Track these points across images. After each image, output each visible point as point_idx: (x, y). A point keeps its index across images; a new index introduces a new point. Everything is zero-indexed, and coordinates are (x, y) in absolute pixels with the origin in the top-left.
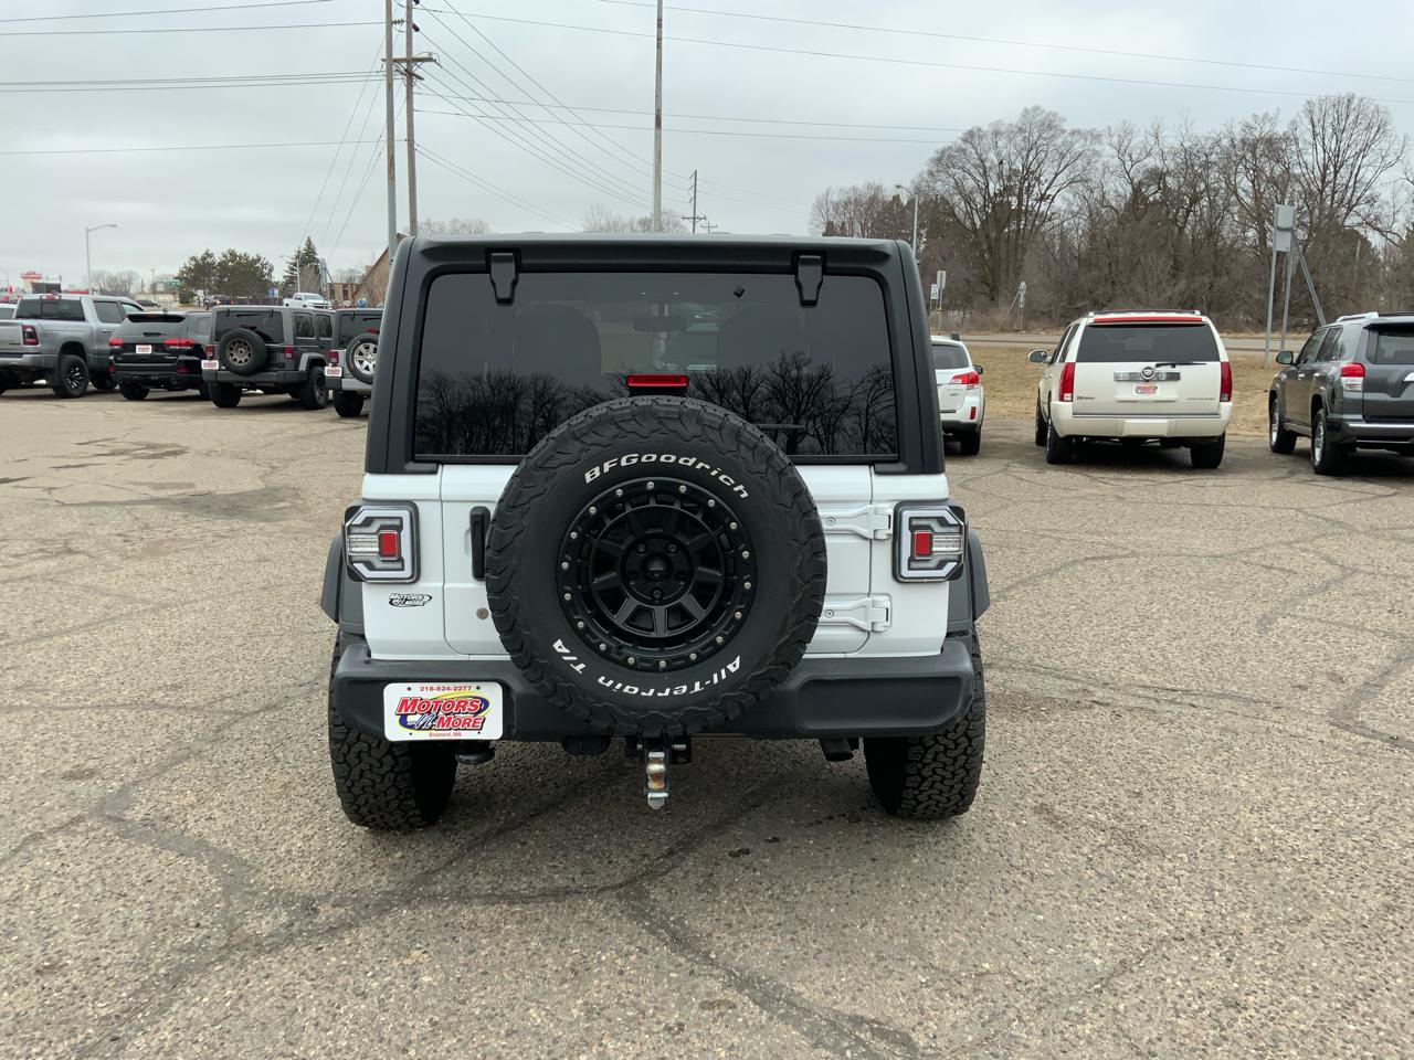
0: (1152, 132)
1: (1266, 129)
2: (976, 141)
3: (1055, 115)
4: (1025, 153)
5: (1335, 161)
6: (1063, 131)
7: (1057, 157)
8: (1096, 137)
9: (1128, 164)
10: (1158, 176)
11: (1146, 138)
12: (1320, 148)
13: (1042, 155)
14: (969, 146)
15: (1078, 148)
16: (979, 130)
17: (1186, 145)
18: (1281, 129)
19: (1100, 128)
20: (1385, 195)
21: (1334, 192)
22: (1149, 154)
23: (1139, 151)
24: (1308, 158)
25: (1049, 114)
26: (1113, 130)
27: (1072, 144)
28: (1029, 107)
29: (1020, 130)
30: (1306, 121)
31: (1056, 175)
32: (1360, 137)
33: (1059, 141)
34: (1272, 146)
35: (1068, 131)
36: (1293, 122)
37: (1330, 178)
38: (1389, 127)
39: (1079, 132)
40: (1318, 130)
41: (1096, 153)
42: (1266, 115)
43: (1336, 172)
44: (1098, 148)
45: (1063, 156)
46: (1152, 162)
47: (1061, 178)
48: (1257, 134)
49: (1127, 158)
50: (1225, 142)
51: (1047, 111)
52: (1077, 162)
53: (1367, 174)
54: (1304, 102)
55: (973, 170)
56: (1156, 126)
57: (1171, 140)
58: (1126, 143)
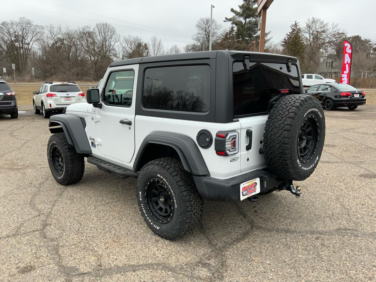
0: (59, 28)
1: (88, 30)
2: (5, 25)
3: (30, 20)
4: (22, 30)
5: (105, 40)
6: (33, 25)
7: (32, 32)
8: (43, 28)
9: (53, 36)
10: (62, 40)
11: (57, 29)
12: (101, 36)
13: (27, 31)
14: (3, 26)
15: (38, 30)
16: (6, 22)
17: (68, 32)
18: (91, 30)
19: (44, 25)
20: (117, 49)
21: (106, 47)
22: (59, 34)
23: (56, 33)
24: (99, 38)
25: (28, 20)
26: (48, 26)
27: (36, 29)
28: (22, 17)
29: (20, 23)
30: (97, 29)
31: (33, 37)
32: (109, 34)
33: (32, 28)
34: (90, 34)
35: (34, 25)
36: (94, 29)
37: (104, 43)
38: (116, 32)
39: (37, 26)
40: (100, 31)
41: (43, 32)
42: (87, 26)
43: (105, 42)
44: (44, 31)
45: (33, 32)
46: (60, 36)
47: (34, 39)
48: (86, 31)
49: (53, 34)
50: (78, 32)
51: (27, 19)
52: (38, 34)
53: (112, 43)
54: (96, 24)
55: (6, 34)
56: (59, 26)
57: (64, 31)
58: (52, 30)
